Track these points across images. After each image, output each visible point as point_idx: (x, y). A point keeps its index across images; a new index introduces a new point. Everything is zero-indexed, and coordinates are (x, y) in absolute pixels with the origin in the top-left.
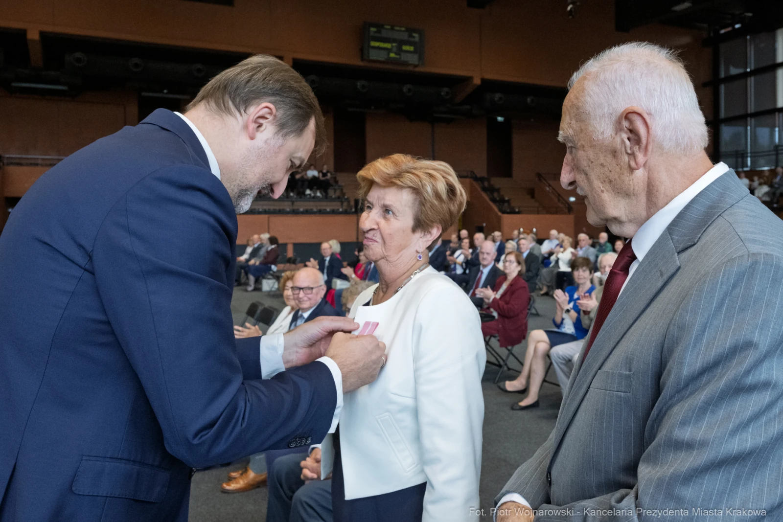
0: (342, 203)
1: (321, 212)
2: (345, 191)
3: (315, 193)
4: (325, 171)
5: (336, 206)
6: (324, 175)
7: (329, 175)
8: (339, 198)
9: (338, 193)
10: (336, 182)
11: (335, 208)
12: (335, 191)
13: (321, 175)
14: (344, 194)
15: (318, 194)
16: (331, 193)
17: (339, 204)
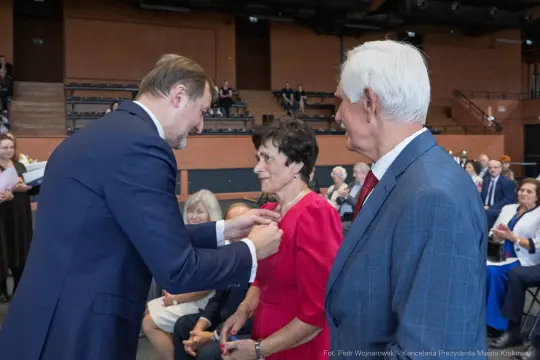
0: (246, 122)
1: (221, 132)
2: (248, 109)
3: (215, 111)
4: (226, 88)
5: (239, 125)
6: (225, 92)
7: (231, 92)
8: (242, 116)
9: (241, 112)
10: (239, 100)
11: (238, 128)
12: (238, 108)
13: (221, 92)
14: (247, 113)
15: (219, 112)
16: (233, 111)
17: (242, 123)
